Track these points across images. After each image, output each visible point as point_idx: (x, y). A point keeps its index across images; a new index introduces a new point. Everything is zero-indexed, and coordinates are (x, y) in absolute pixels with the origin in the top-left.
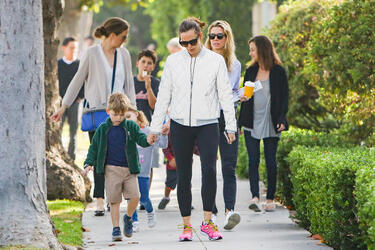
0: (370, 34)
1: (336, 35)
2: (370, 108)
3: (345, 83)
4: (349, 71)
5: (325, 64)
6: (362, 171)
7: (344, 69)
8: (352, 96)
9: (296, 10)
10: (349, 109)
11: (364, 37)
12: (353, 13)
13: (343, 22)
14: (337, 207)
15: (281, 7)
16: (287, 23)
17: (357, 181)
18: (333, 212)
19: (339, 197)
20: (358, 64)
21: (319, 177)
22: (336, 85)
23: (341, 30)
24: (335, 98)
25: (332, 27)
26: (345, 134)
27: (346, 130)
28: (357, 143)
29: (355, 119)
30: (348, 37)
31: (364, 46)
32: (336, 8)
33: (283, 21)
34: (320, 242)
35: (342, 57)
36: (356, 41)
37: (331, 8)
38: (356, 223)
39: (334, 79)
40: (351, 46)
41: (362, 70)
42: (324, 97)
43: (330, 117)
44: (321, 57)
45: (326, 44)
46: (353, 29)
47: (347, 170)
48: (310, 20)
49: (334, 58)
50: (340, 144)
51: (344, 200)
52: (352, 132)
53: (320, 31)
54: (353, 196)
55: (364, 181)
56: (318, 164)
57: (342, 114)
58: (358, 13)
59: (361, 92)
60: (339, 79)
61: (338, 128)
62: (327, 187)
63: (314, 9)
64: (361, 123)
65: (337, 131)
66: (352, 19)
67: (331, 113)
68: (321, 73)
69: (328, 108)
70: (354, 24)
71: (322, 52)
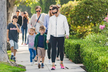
0: (83, 13)
1: (75, 13)
2: (83, 30)
3: (77, 24)
4: (78, 21)
5: (73, 19)
6: (82, 45)
7: (77, 21)
8: (79, 27)
9: (66, 7)
10: (78, 30)
11: (82, 13)
12: (79, 7)
13: (77, 10)
14: (75, 53)
15: (62, 6)
16: (64, 9)
17: (80, 47)
18: (74, 54)
19: (76, 51)
20: (81, 19)
21: (71, 46)
22: (75, 24)
23: (77, 11)
24: (75, 27)
25: (74, 10)
26: (77, 36)
27: (77, 35)
28: (80, 38)
29: (79, 32)
30: (78, 13)
31: (82, 15)
32: (75, 6)
33: (63, 9)
34: (71, 61)
35: (77, 18)
36: (80, 14)
37: (74, 6)
38: (80, 57)
39: (74, 23)
40: (79, 15)
41: (81, 21)
42: (72, 27)
43: (74, 32)
44: (72, 18)
45: (73, 15)
46: (79, 11)
47: (78, 45)
48: (69, 9)
49: (75, 18)
50: (76, 38)
51: (77, 52)
52: (79, 35)
53: (72, 11)
54: (79, 51)
55: (82, 47)
56: (71, 43)
57: (77, 31)
58: (81, 7)
59: (81, 26)
60: (76, 23)
61: (75, 34)
62: (73, 48)
63: (70, 6)
64: (81, 33)
65: (75, 35)
66: (79, 9)
67: (74, 31)
68: (72, 22)
69: (73, 30)
70: (80, 10)
71: (72, 17)
